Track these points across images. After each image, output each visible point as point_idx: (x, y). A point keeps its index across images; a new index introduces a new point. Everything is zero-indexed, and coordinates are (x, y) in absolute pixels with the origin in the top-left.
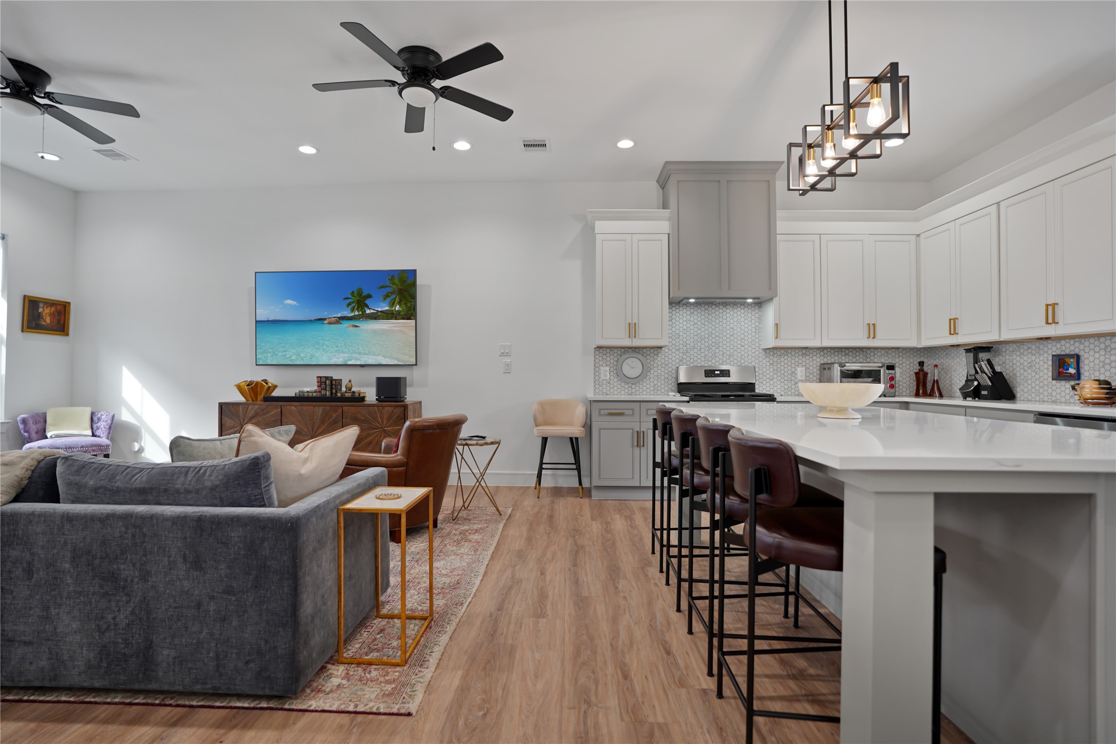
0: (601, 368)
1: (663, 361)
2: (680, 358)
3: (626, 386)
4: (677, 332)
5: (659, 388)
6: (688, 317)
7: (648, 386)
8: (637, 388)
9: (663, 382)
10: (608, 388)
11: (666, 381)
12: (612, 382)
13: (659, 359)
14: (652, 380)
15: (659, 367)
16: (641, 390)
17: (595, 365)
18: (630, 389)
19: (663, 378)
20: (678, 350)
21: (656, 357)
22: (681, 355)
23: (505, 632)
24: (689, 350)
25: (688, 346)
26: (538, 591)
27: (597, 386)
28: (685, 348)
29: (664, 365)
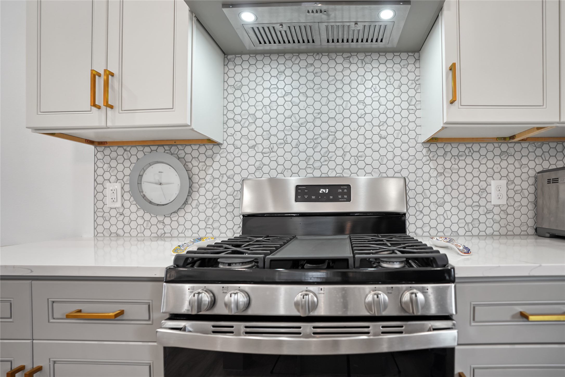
0: (107, 184)
1: (223, 170)
2: (258, 164)
3: (154, 221)
4: (252, 110)
5: (216, 225)
6: (274, 81)
7: (195, 220)
8: (175, 225)
9: (223, 212)
10: (120, 225)
11: (230, 209)
12: (127, 212)
13: (216, 165)
14: (202, 208)
15: (217, 183)
16: (181, 229)
17: (95, 180)
18: (161, 226)
19: (223, 203)
20: (253, 147)
21: (209, 162)
22: (259, 156)
24: (275, 148)
25: (273, 140)
27: (100, 221)
28: (266, 143)
29: (225, 178)
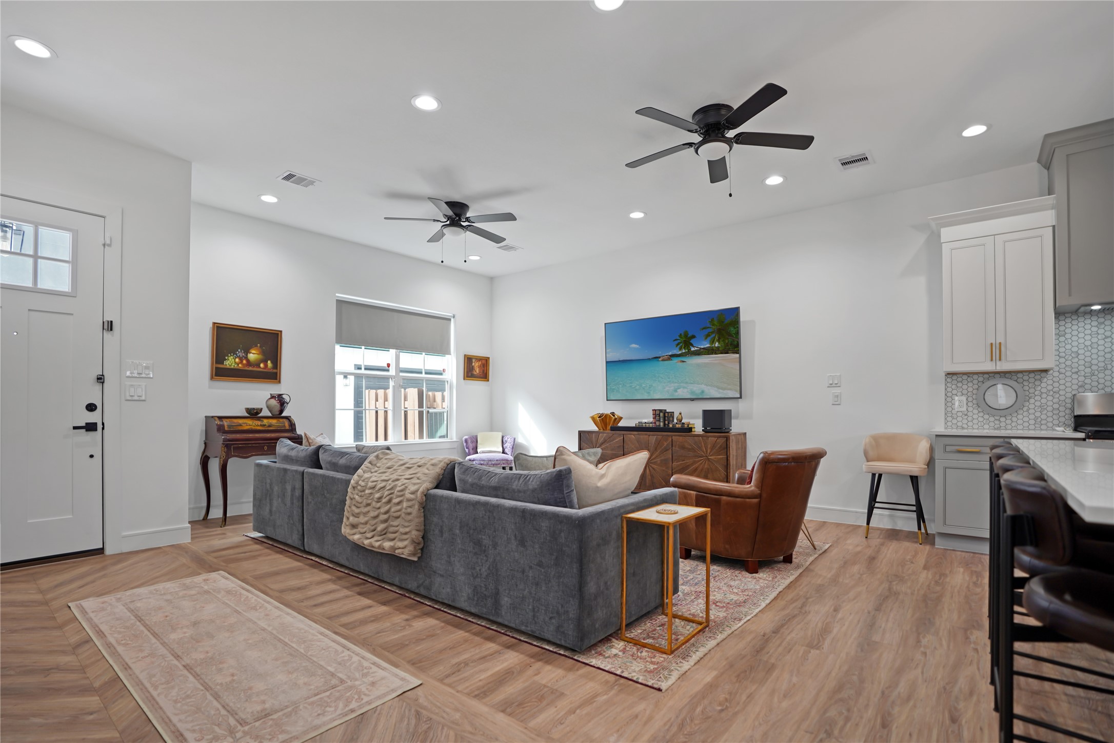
0: (956, 398)
1: (1050, 388)
2: (1080, 384)
3: (992, 419)
4: (1075, 349)
5: (1043, 422)
6: (1094, 329)
7: (1026, 419)
8: (1009, 422)
9: (1050, 414)
10: (965, 421)
11: (1056, 412)
12: (970, 414)
13: (1043, 385)
14: (1031, 411)
15: (1044, 396)
16: (1013, 424)
17: (946, 395)
18: (997, 422)
19: (1050, 409)
20: (1077, 373)
21: (1037, 383)
22: (1082, 379)
23: (771, 652)
24: (1096, 373)
25: (1094, 367)
26: (823, 625)
27: (949, 419)
28: (1088, 370)
29: (1051, 393)
